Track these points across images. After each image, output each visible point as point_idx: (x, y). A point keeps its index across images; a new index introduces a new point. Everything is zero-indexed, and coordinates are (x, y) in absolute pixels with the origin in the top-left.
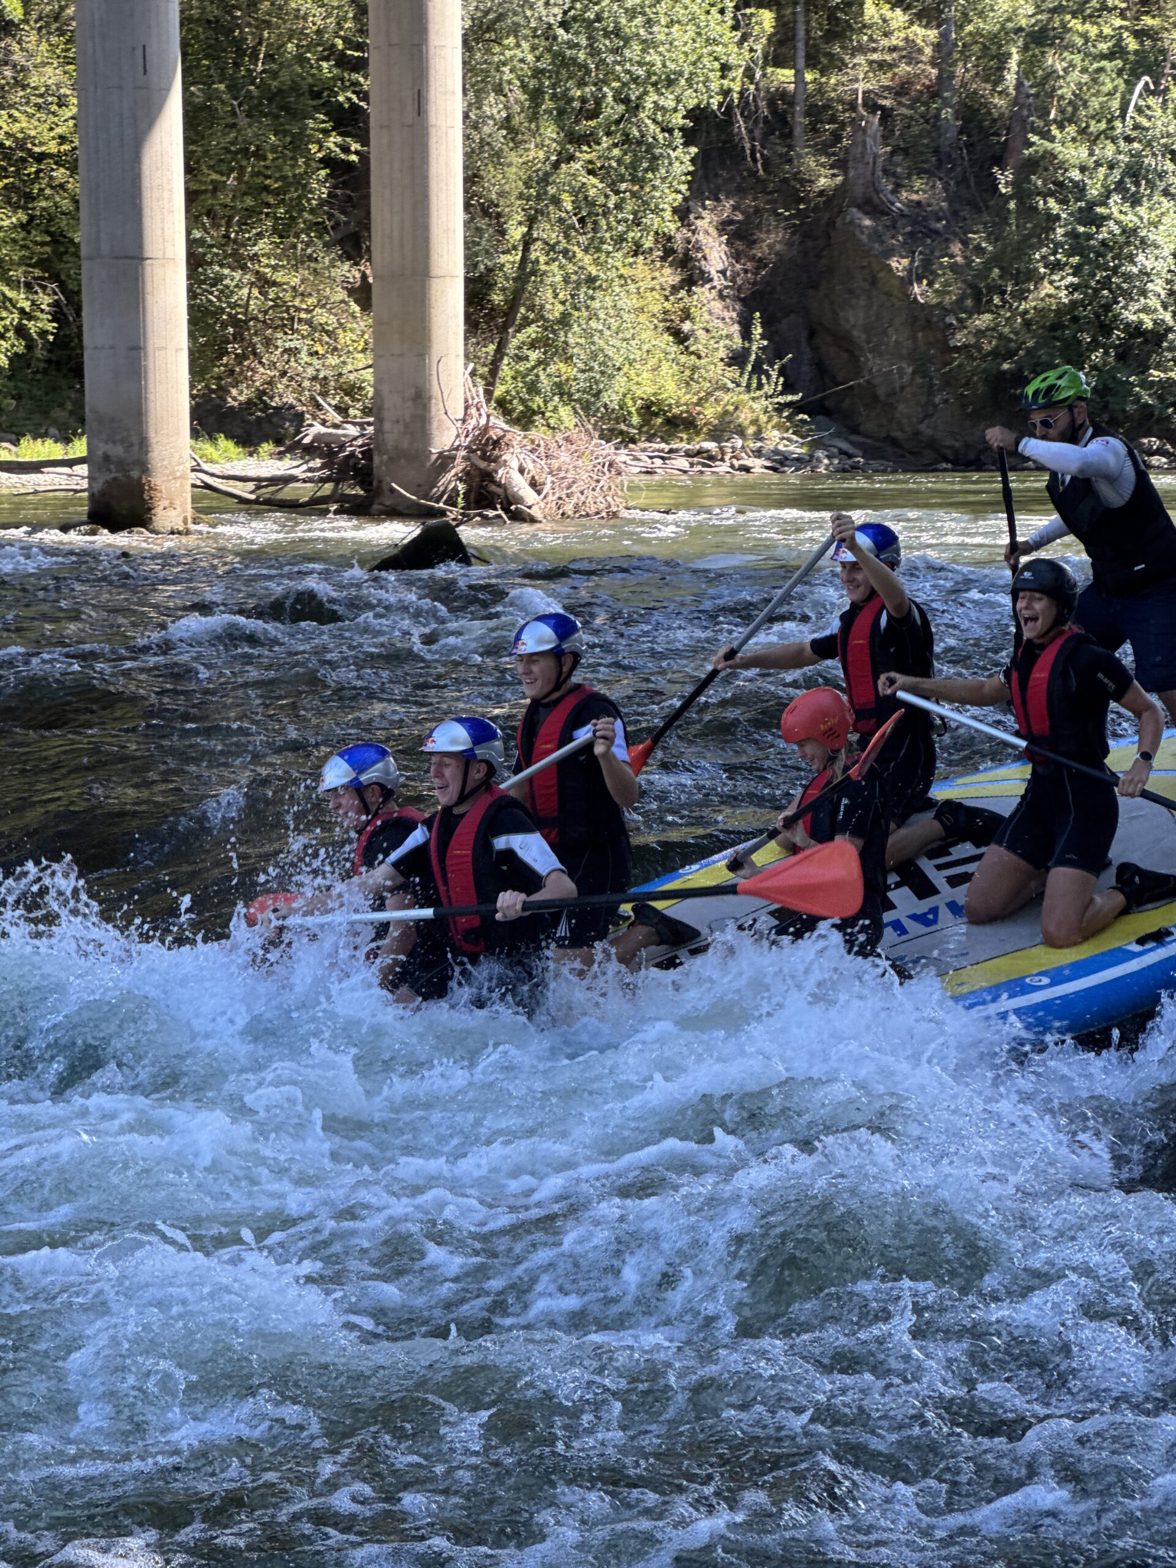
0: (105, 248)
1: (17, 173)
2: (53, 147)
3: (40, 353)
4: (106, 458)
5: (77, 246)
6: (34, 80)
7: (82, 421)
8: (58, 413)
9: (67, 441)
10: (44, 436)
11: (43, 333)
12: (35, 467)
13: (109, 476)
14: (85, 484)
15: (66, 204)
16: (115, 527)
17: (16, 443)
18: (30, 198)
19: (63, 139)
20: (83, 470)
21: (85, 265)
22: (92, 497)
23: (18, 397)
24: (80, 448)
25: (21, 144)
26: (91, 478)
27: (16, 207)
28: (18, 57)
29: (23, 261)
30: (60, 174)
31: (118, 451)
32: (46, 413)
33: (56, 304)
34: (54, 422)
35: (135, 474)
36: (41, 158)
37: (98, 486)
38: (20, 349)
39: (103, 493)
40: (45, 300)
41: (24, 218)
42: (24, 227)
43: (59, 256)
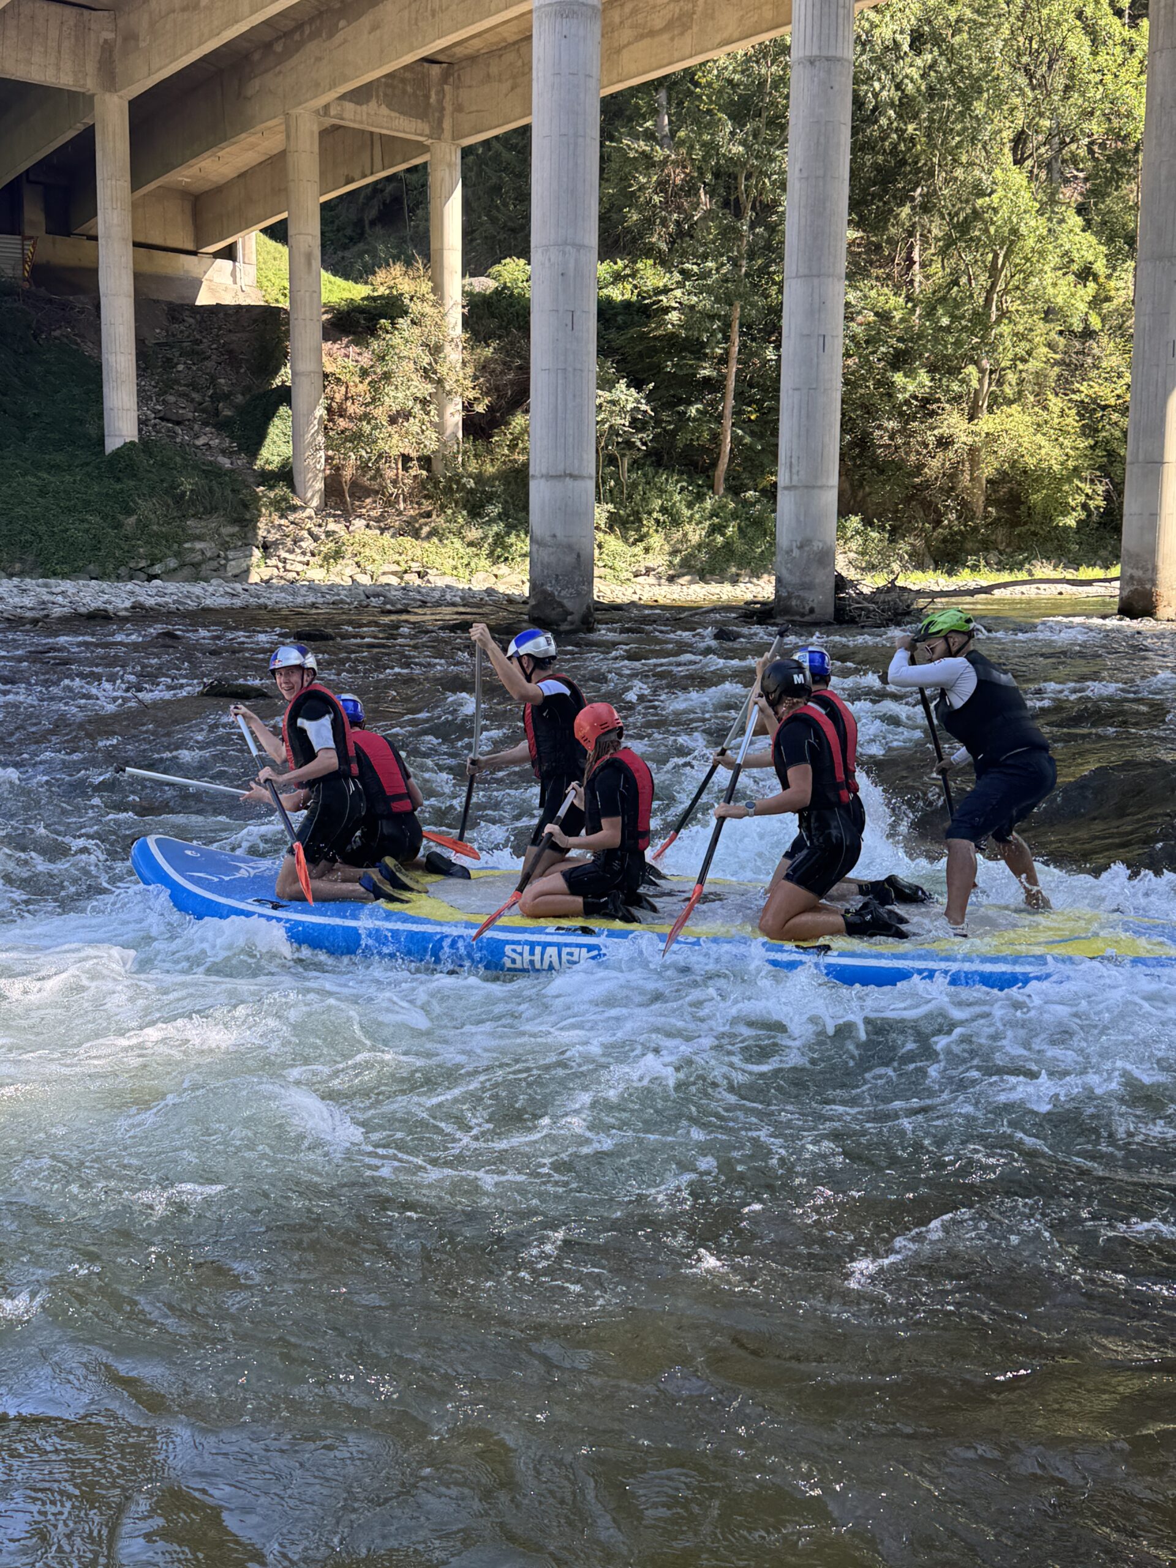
0: (1141, 458)
1: (1090, 418)
2: (1112, 402)
3: (1095, 518)
4: (1132, 577)
5: (1124, 458)
6: (1104, 364)
7: (1117, 557)
8: (1103, 553)
9: (1107, 568)
10: (1094, 565)
11: (1097, 508)
12: (1089, 583)
13: (1133, 588)
14: (1117, 592)
15: (1118, 434)
16: (1133, 616)
17: (1077, 570)
18: (1097, 431)
19: (1119, 397)
20: (1117, 584)
21: (1128, 468)
22: (1121, 599)
23: (1080, 544)
24: (1115, 571)
25: (1094, 401)
26: (1121, 589)
27: (1087, 437)
28: (1096, 351)
29: (1090, 467)
30: (1115, 417)
31: (1138, 573)
32: (1095, 553)
33: (1107, 491)
34: (1100, 558)
35: (1148, 586)
36: (1104, 408)
37: (1125, 593)
38: (1083, 517)
39: (1128, 598)
40: (1100, 489)
41: (1092, 443)
42: (1093, 448)
43: (1111, 463)
